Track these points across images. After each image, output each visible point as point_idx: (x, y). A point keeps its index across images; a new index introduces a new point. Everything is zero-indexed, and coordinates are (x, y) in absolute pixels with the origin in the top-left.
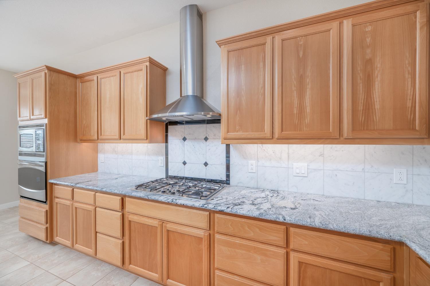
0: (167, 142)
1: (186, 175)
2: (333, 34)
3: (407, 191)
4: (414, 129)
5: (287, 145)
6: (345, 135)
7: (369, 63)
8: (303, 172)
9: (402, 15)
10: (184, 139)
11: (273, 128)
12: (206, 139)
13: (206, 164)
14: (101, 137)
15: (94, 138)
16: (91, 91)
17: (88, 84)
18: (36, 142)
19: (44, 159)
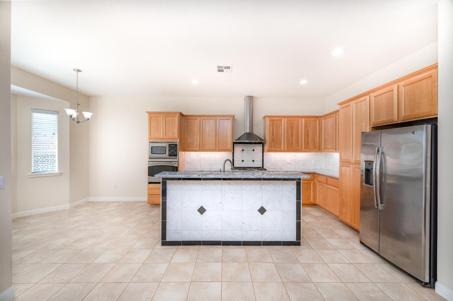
0: (233, 151)
1: (244, 166)
2: (300, 122)
7: (308, 131)
8: (289, 162)
10: (243, 150)
11: (284, 147)
12: (253, 150)
13: (253, 161)
14: (202, 148)
15: (197, 149)
16: (196, 125)
17: (192, 121)
18: (169, 151)
19: (177, 160)
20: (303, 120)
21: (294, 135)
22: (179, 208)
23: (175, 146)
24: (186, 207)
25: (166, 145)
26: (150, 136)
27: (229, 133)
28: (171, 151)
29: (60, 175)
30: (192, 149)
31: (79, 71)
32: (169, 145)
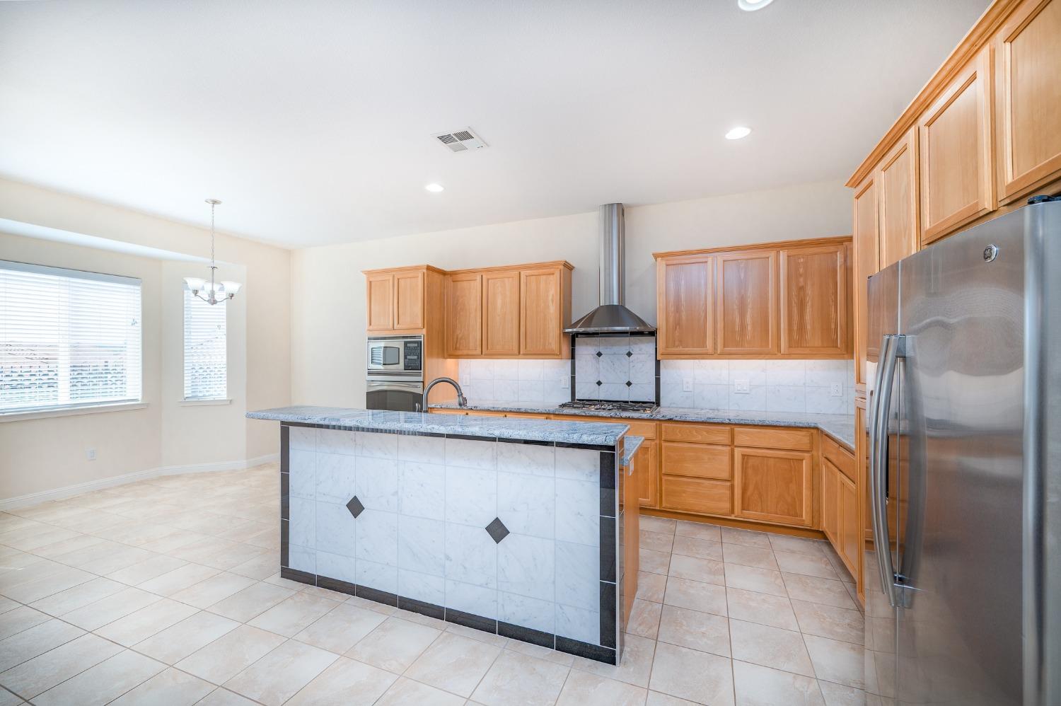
0: (573, 357)
1: (601, 398)
2: (771, 261)
3: (843, 402)
4: (837, 347)
5: (727, 361)
6: (782, 351)
7: (801, 289)
8: (745, 389)
9: (827, 253)
10: (599, 354)
11: (715, 344)
12: (629, 354)
13: (629, 384)
14: (487, 351)
15: (474, 353)
16: (471, 293)
17: (465, 284)
18: (405, 358)
19: (421, 379)
20: (783, 255)
21: (750, 306)
22: (311, 495)
23: (416, 345)
24: (324, 494)
25: (399, 344)
26: (370, 324)
27: (553, 310)
28: (408, 357)
29: (228, 403)
30: (465, 352)
31: (215, 202)
32: (406, 343)
